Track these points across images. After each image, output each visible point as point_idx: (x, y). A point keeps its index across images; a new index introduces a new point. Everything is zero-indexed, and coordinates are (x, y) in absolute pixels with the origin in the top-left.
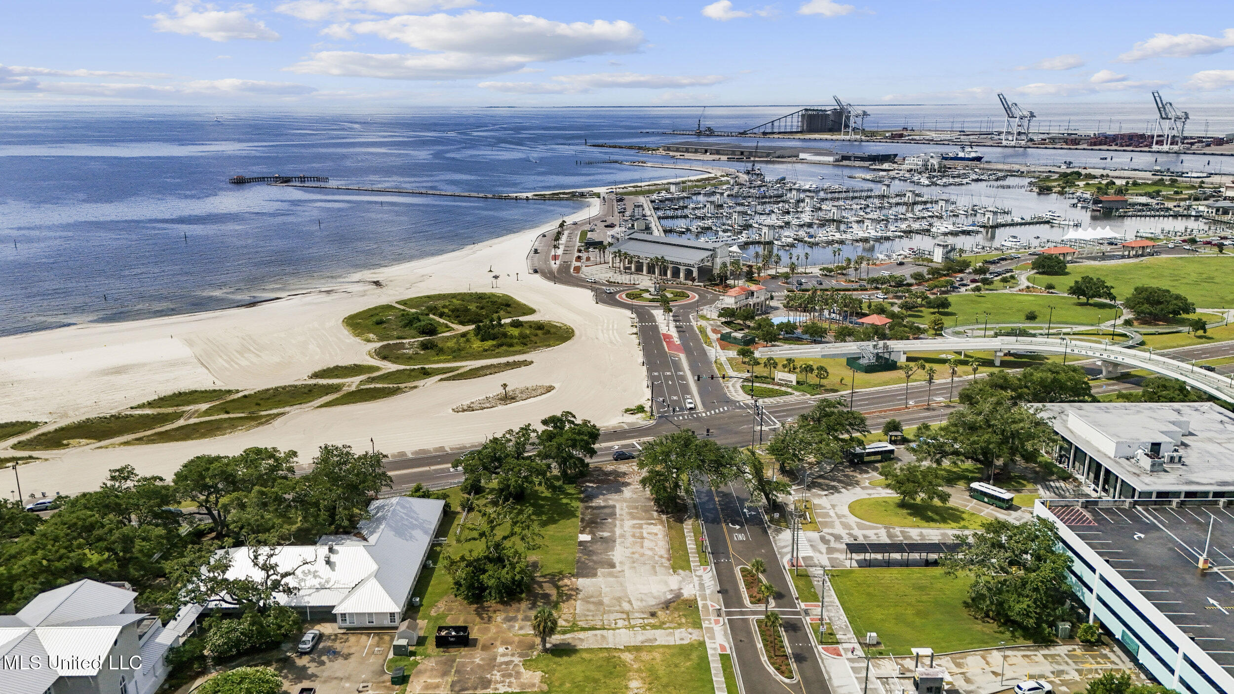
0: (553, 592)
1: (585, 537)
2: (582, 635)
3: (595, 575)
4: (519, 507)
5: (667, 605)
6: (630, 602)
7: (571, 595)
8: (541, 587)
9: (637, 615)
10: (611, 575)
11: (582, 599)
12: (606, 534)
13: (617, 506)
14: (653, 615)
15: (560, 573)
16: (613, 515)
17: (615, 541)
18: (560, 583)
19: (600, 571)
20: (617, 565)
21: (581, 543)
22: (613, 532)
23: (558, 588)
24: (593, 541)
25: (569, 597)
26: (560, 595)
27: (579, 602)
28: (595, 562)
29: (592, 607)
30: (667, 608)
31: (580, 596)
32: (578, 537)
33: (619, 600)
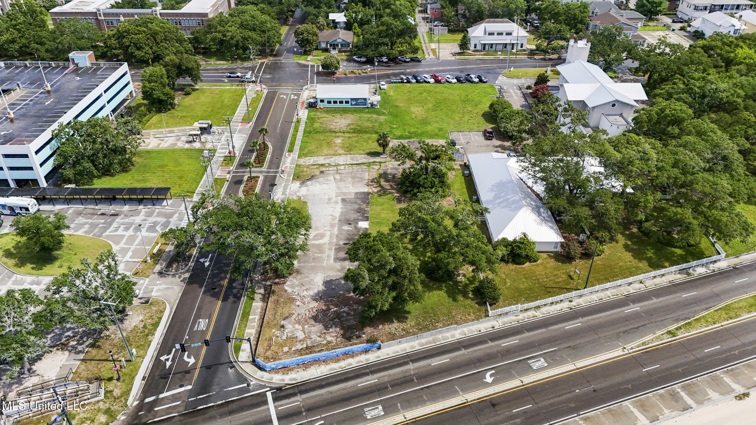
0: (383, 183)
1: (363, 225)
2: (364, 161)
3: (356, 194)
4: (426, 259)
5: (312, 178)
6: (335, 179)
7: (372, 182)
8: (391, 186)
9: (332, 172)
10: (345, 194)
11: (364, 179)
12: (346, 227)
13: (332, 261)
14: (322, 172)
15: (380, 195)
16: (338, 250)
17: (340, 220)
18: (379, 189)
19: (353, 196)
20: (340, 201)
21: (367, 219)
22: (340, 230)
23: (380, 186)
24: (356, 221)
25: (373, 181)
26: (378, 182)
27: (367, 177)
28: (356, 203)
29: (358, 176)
30: (312, 176)
31: (366, 181)
32: (369, 225)
33: (341, 180)
